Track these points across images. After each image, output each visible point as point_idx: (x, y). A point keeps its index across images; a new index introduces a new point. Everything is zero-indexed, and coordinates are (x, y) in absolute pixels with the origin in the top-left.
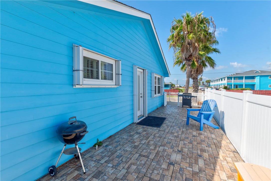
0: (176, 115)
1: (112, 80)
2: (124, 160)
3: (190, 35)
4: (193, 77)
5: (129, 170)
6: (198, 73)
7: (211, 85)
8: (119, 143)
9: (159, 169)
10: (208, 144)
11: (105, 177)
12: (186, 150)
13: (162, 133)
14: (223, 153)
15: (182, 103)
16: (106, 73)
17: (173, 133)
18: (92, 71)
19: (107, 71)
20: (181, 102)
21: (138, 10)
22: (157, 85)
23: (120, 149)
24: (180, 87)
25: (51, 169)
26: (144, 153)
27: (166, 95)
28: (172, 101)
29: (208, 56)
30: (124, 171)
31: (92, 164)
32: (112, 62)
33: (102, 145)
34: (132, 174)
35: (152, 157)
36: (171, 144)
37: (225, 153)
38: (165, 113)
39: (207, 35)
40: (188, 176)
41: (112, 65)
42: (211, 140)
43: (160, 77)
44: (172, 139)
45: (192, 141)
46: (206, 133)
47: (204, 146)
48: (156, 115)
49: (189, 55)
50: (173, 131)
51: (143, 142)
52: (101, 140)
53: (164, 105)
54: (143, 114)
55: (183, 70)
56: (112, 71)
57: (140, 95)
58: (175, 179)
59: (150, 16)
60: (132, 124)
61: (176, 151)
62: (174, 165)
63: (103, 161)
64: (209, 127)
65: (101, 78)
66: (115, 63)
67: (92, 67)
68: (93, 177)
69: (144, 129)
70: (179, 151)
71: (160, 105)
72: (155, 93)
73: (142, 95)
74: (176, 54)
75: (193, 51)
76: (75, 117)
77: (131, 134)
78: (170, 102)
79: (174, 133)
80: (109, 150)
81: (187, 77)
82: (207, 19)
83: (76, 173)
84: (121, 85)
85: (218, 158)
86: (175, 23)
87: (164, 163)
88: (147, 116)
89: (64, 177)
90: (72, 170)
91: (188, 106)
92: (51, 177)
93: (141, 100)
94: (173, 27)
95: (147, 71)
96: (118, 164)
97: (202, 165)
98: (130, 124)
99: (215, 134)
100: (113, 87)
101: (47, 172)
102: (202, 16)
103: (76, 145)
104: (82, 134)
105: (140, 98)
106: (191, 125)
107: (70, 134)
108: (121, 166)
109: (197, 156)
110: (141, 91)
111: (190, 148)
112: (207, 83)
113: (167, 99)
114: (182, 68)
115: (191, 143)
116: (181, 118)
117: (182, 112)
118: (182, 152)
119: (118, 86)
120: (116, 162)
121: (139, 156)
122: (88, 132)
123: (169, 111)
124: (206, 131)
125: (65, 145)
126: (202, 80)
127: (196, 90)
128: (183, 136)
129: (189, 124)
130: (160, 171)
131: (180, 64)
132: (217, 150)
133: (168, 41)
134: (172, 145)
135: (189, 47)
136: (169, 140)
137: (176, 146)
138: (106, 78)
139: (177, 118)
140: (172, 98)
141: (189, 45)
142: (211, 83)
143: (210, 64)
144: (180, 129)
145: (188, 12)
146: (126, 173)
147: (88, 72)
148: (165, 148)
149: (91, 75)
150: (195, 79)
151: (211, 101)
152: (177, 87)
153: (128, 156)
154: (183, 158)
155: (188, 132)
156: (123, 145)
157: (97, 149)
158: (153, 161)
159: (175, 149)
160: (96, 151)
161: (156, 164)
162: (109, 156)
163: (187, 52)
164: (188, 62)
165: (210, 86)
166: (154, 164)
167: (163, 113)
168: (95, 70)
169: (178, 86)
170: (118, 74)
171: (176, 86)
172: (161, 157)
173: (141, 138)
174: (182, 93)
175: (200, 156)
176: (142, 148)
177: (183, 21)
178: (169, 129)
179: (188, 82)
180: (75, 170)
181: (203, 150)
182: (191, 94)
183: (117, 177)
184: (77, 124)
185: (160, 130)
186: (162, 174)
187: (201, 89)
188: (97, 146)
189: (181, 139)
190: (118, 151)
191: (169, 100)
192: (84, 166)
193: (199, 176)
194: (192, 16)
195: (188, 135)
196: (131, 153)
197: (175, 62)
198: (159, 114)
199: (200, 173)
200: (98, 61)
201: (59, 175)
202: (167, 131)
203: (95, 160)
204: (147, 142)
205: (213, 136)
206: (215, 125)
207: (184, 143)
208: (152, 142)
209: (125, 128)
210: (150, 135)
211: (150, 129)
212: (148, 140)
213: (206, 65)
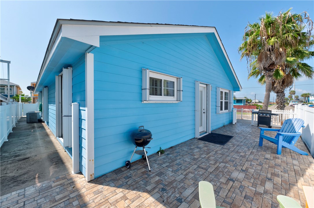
0: (246, 135)
1: (174, 96)
2: (183, 168)
3: (271, 39)
4: (276, 90)
5: (187, 176)
6: (284, 85)
7: (310, 99)
8: (179, 154)
9: (217, 182)
10: (285, 169)
11: (166, 177)
12: (252, 171)
13: (225, 151)
14: (305, 182)
15: (257, 122)
16: (168, 90)
17: (239, 152)
18: (156, 89)
19: (169, 88)
20: (257, 120)
21: (201, 26)
22: (224, 101)
23: (180, 159)
24: (260, 102)
25: (127, 163)
26: (203, 165)
27: (235, 111)
28: (244, 119)
29: (302, 62)
30: (182, 177)
31: (156, 166)
32: (174, 80)
33: (164, 153)
34: (189, 180)
35: (210, 170)
36: (234, 163)
37: (308, 182)
38: (233, 131)
39: (297, 36)
40: (248, 194)
41: (174, 82)
42: (290, 166)
43: (228, 91)
44: (236, 158)
45: (262, 163)
46: (285, 158)
47: (278, 171)
48: (221, 133)
49: (269, 64)
50: (240, 151)
51: (203, 156)
52: (163, 148)
53: (232, 123)
54: (206, 131)
55: (262, 82)
56: (174, 88)
57: (203, 111)
58: (233, 193)
59: (214, 29)
60: (193, 138)
61: (239, 170)
62: (234, 182)
63: (164, 165)
64: (292, 151)
65: (164, 94)
66: (176, 80)
67: (156, 85)
68: (156, 175)
69: (206, 145)
70: (243, 171)
71: (228, 123)
72: (221, 109)
73: (205, 111)
74: (252, 64)
75: (277, 58)
76: (143, 126)
77: (192, 147)
78: (242, 120)
79: (241, 152)
80: (170, 157)
81: (266, 90)
82: (299, 16)
83: (144, 170)
84: (182, 100)
85: (294, 185)
86: (250, 28)
87: (223, 178)
88: (210, 133)
89: (136, 170)
90: (141, 167)
91: (266, 126)
92: (127, 168)
93: (204, 116)
94: (246, 34)
95: (211, 86)
96: (177, 170)
97: (269, 188)
98: (191, 138)
99: (299, 161)
100: (174, 102)
101: (124, 165)
102: (290, 13)
103: (144, 148)
104: (148, 140)
105: (203, 114)
106: (266, 147)
107: (140, 138)
108: (180, 172)
109: (265, 179)
110: (204, 107)
111: (258, 170)
112: (303, 98)
113: (237, 116)
114: (261, 80)
115: (261, 165)
116: (254, 138)
117: (256, 132)
118: (246, 172)
119: (179, 102)
120: (175, 168)
121: (198, 167)
122: (152, 139)
123: (238, 129)
124: (286, 155)
125: (136, 147)
126: (294, 94)
127: (281, 107)
128: (252, 157)
129: (263, 146)
130: (217, 184)
131: (257, 76)
132: (297, 177)
133: (240, 50)
134: (236, 163)
135: (269, 54)
136: (233, 158)
137: (240, 165)
138: (168, 95)
139: (247, 137)
140: (246, 115)
141: (270, 51)
142: (310, 97)
143: (306, 72)
144: (249, 150)
145: (269, 13)
146: (184, 178)
147: (153, 90)
148: (226, 165)
149: (155, 92)
150: (280, 93)
151: (297, 120)
152: (255, 102)
153: (187, 166)
154: (247, 177)
155: (260, 154)
156: (183, 156)
157: (160, 156)
158: (211, 174)
159: (238, 168)
160: (159, 157)
161: (214, 177)
162: (170, 163)
163: (266, 61)
164: (268, 73)
165: (309, 101)
166: (212, 176)
167: (230, 131)
168: (158, 88)
169: (257, 101)
170: (180, 91)
171: (253, 101)
172: (220, 172)
173: (201, 153)
174: (258, 110)
175: (270, 179)
176: (201, 161)
177: (260, 24)
178: (234, 148)
179: (268, 97)
180: (143, 167)
181: (274, 174)
182: (271, 111)
183: (175, 179)
184: (144, 132)
185: (224, 147)
186: (219, 186)
187: (292, 106)
188: (160, 153)
189: (249, 159)
190: (178, 160)
191: (242, 118)
192: (150, 166)
193: (263, 197)
194: (274, 16)
195: (258, 157)
196: (190, 163)
197: (250, 73)
198: (225, 132)
199: (264, 194)
200: (161, 80)
201: (132, 168)
202: (232, 149)
203: (158, 163)
204: (207, 156)
205: (295, 162)
206: (303, 150)
207: (251, 164)
208: (212, 158)
209: (185, 142)
210: (211, 151)
211: (212, 146)
212: (209, 155)
213: (298, 74)
